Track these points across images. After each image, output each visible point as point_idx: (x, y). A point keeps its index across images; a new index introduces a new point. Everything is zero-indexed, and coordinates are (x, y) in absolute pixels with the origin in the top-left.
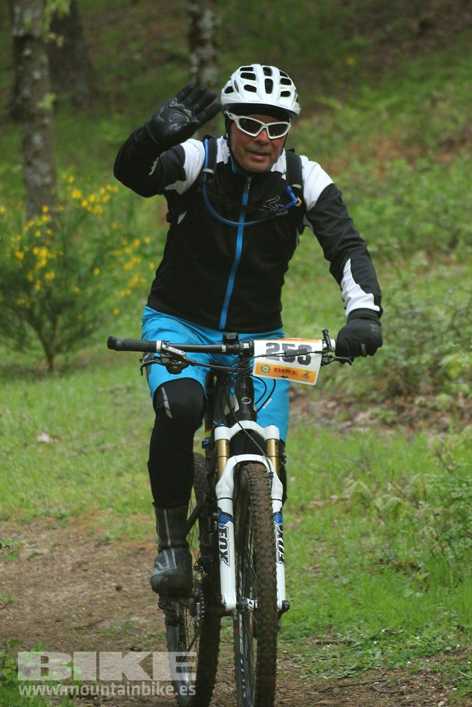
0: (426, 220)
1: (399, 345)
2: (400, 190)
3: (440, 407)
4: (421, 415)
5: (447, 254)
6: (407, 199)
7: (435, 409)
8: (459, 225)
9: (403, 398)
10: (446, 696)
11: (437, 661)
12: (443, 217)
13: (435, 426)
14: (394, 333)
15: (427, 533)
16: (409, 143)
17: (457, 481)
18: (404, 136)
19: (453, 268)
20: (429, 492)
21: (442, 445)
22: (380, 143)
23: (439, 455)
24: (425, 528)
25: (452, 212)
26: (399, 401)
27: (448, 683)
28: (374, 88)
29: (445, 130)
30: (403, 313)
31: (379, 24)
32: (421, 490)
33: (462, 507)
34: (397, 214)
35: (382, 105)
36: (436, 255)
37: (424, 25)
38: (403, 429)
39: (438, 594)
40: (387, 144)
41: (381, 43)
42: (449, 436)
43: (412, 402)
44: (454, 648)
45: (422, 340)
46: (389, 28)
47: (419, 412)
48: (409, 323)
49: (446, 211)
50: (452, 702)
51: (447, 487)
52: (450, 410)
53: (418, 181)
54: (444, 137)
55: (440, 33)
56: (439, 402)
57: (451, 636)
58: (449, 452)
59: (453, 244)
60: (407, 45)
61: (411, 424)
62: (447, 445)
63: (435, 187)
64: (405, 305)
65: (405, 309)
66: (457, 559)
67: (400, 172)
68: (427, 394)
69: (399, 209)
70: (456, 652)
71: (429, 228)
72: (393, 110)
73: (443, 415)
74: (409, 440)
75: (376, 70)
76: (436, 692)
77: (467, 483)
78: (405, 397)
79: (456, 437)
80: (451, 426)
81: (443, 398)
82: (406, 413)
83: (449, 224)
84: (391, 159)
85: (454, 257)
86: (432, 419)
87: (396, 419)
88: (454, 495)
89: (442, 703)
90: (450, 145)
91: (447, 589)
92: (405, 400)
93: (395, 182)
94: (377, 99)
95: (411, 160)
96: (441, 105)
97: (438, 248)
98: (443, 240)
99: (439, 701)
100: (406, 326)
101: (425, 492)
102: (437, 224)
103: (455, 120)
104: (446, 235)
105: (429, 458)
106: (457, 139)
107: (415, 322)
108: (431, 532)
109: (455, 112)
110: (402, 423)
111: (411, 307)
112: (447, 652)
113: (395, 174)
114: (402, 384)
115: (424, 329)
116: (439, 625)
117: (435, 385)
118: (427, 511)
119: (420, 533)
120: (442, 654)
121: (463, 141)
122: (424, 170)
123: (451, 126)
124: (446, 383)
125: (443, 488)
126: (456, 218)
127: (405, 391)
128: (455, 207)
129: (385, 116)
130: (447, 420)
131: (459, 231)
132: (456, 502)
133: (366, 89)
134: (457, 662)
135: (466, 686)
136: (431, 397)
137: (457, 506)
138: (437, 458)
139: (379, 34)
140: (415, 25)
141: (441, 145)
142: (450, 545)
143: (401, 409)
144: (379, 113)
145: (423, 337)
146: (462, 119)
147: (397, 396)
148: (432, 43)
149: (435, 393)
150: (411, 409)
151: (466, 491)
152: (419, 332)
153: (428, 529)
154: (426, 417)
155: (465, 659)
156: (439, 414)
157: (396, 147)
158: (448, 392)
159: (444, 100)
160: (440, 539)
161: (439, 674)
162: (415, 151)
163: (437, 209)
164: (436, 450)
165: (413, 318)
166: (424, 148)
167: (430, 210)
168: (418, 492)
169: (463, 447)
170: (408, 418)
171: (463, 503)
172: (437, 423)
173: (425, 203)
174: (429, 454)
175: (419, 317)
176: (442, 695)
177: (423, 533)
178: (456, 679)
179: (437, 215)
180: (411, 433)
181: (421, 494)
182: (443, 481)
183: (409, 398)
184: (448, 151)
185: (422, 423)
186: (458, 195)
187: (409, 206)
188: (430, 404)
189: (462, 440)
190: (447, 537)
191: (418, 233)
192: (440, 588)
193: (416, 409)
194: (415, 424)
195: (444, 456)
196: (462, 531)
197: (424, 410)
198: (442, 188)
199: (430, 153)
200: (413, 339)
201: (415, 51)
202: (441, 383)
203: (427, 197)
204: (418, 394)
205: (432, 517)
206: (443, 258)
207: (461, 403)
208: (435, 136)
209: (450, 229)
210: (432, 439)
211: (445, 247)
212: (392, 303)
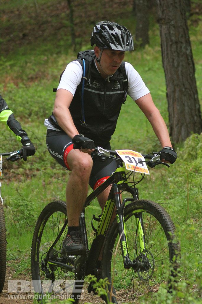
0: (20, 106)
1: (6, 150)
2: (11, 95)
3: (19, 173)
4: (13, 176)
5: (28, 118)
6: (13, 98)
7: (18, 174)
8: (32, 108)
9: (7, 170)
10: (12, 275)
11: (10, 263)
12: (27, 105)
13: (18, 180)
14: (5, 146)
15: (9, 217)
16: (17, 78)
17: (21, 199)
18: (15, 75)
19: (30, 123)
20: (10, 203)
21: (19, 187)
22: (6, 78)
23: (17, 190)
24: (9, 216)
25: (30, 103)
26: (5, 171)
27: (13, 270)
28: (5, 57)
29: (30, 73)
30: (8, 139)
31: (8, 34)
32: (8, 202)
33: (22, 208)
34: (10, 103)
35: (8, 64)
36: (24, 119)
37: (24, 35)
38: (6, 181)
39: (13, 240)
40: (9, 78)
41: (9, 41)
42: (21, 183)
43: (10, 171)
44: (16, 258)
45: (14, 149)
46: (12, 36)
47: (12, 175)
48: (10, 142)
49: (28, 103)
50: (13, 277)
51: (17, 201)
52: (23, 175)
53: (18, 92)
54: (30, 76)
55: (30, 38)
56: (20, 171)
57: (16, 254)
58: (21, 189)
59: (30, 115)
60: (18, 42)
61: (9, 179)
62: (21, 186)
63: (24, 94)
64: (9, 136)
65: (8, 137)
66: (21, 227)
67: (12, 88)
68: (15, 169)
69: (10, 102)
70: (17, 259)
71: (21, 109)
72: (12, 66)
73: (21, 176)
74: (8, 185)
75: (7, 51)
76: (8, 273)
77: (24, 200)
78: (8, 170)
79: (24, 184)
80: (23, 180)
81: (21, 170)
82: (8, 175)
83: (28, 108)
84: (10, 83)
85: (30, 120)
86: (17, 178)
87: (4, 177)
88: (20, 204)
89: (10, 277)
90: (32, 79)
91: (16, 238)
92: (7, 171)
93: (10, 92)
94: (6, 62)
95: (17, 84)
96: (28, 64)
97: (24, 116)
98: (26, 113)
99: (9, 277)
100: (9, 144)
101: (9, 203)
102: (25, 108)
103: (34, 70)
104: (27, 111)
105: (14, 191)
106: (34, 77)
107: (12, 142)
108: (11, 217)
109: (34, 67)
110: (6, 179)
111: (11, 137)
112: (14, 260)
113: (10, 89)
114: (6, 165)
115: (15, 145)
116: (12, 250)
117: (18, 165)
118: (10, 209)
119: (7, 217)
120: (12, 260)
121: (37, 78)
122: (21, 88)
123: (32, 72)
124: (23, 165)
125: (16, 201)
126: (31, 106)
127: (8, 167)
128: (31, 101)
129: (9, 68)
130: (22, 178)
131: (32, 110)
132: (21, 206)
133: (2, 58)
134: (17, 263)
135: (19, 271)
136: (17, 170)
137: (21, 208)
138: (16, 192)
139: (8, 38)
140: (21, 35)
141: (28, 79)
142: (18, 222)
143: (6, 174)
144: (7, 66)
145: (15, 148)
146: (37, 70)
147: (5, 169)
148: (27, 42)
149: (18, 168)
150: (9, 174)
151: (24, 203)
152: (13, 146)
153: (10, 216)
154: (15, 177)
155: (19, 262)
156: (19, 176)
157: (13, 79)
158: (23, 168)
159: (30, 62)
160: (14, 219)
161: (10, 267)
162: (19, 81)
163: (24, 102)
164: (17, 189)
165: (12, 141)
166: (22, 80)
167: (22, 103)
168: (7, 203)
169: (26, 188)
170: (8, 177)
171: (23, 207)
172: (19, 179)
173: (20, 100)
174: (14, 190)
175: (14, 141)
176: (10, 274)
177: (8, 217)
178: (16, 269)
179: (24, 104)
180: (9, 182)
181: (8, 204)
182: (16, 199)
183: (9, 170)
184: (31, 81)
185: (13, 179)
186: (32, 97)
187: (14, 100)
188: (16, 172)
189: (26, 185)
190: (17, 219)
191: (17, 111)
192: (13, 237)
193: (11, 174)
194: (11, 179)
195: (19, 191)
196: (22, 217)
197: (14, 174)
198: (26, 94)
199: (24, 81)
200: (11, 148)
201: (21, 44)
202: (21, 165)
203: (21, 98)
204: (12, 168)
205: (11, 212)
206: (26, 120)
207: (28, 172)
208: (27, 76)
209: (29, 109)
210: (15, 184)
211: (27, 116)
212: (4, 135)
